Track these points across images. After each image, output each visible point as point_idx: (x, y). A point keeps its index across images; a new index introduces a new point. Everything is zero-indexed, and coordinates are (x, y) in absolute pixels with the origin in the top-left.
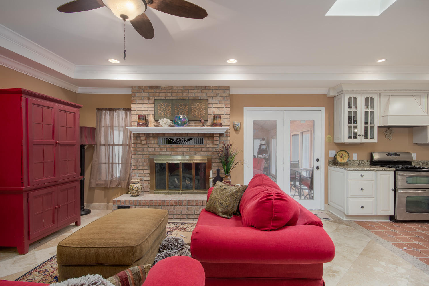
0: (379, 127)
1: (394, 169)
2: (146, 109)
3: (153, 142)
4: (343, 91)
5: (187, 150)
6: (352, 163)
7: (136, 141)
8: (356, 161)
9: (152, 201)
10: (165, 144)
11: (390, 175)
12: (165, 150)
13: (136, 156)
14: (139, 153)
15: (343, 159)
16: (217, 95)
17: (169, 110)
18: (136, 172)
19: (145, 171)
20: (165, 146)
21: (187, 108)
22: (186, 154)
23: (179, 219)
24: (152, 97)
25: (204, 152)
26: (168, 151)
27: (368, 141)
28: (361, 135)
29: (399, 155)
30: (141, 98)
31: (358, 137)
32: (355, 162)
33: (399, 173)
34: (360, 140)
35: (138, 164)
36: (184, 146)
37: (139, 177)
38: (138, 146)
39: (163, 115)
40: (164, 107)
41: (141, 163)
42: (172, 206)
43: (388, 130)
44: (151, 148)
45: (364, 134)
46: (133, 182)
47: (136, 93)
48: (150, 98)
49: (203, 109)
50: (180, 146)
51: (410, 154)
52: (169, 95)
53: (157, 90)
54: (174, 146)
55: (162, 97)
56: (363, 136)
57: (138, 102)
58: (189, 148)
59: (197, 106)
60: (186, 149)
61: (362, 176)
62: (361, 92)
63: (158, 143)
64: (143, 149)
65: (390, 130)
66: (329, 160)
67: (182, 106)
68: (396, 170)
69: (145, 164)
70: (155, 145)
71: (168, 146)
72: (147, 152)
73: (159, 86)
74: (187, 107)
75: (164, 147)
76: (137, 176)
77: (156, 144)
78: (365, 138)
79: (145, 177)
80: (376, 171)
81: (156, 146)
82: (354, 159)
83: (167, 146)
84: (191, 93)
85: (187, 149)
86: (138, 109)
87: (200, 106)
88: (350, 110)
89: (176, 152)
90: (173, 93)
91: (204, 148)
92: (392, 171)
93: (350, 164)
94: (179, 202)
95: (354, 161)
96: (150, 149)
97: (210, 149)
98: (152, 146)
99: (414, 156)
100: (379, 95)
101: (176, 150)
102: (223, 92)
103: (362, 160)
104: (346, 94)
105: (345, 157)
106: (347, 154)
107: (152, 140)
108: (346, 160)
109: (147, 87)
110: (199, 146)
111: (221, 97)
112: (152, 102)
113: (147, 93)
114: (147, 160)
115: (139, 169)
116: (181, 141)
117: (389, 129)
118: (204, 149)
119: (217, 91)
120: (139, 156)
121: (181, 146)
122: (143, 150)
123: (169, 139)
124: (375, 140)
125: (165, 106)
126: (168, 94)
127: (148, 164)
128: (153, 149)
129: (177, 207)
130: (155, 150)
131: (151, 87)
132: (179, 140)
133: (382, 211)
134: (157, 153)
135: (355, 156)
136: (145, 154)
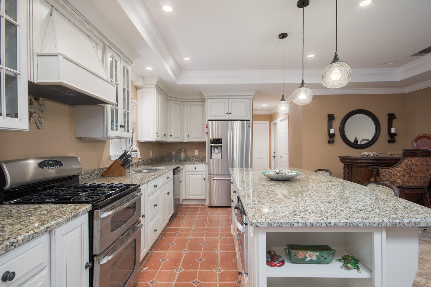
1: (91, 206)
29: (61, 164)
33: (101, 214)
43: (35, 102)
51: (76, 159)
65: (40, 102)
68: (93, 206)
117: (36, 100)
124: (23, 123)
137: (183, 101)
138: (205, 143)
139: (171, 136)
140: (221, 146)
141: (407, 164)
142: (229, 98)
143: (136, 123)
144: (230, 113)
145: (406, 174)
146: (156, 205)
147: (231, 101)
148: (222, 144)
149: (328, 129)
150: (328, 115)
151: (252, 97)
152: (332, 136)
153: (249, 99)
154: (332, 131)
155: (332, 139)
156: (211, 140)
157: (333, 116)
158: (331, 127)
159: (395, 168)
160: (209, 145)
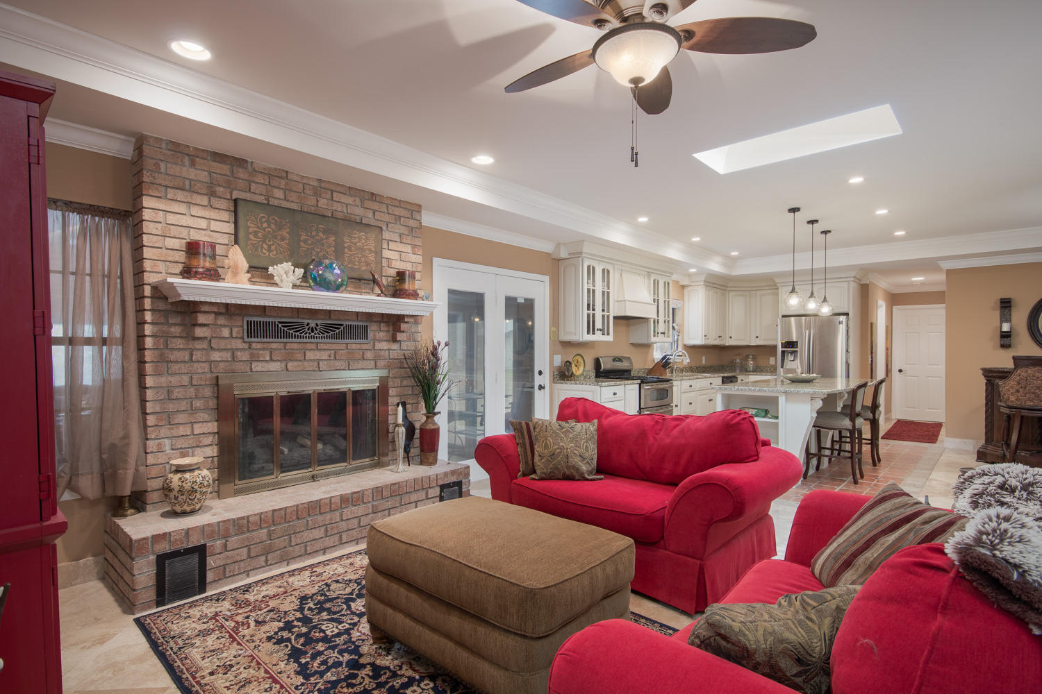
2: (203, 224)
3: (226, 332)
4: (581, 254)
5: (330, 356)
7: (165, 328)
9: (281, 511)
10: (268, 340)
11: (633, 390)
12: (268, 358)
13: (163, 380)
14: (175, 367)
15: (578, 369)
16: (396, 220)
17: (283, 239)
18: (162, 435)
19: (198, 429)
20: (265, 346)
21: (334, 241)
22: (325, 367)
23: (353, 543)
24: (221, 189)
25: (369, 362)
26: (278, 361)
27: (604, 338)
29: (622, 361)
30: (184, 184)
31: (597, 331)
33: (644, 387)
34: (599, 336)
35: (171, 407)
36: (321, 346)
37: (173, 449)
38: (173, 346)
39: (264, 251)
40: (270, 230)
41: (184, 403)
42: (335, 512)
44: (220, 350)
45: (601, 327)
46: (178, 466)
47: (162, 160)
48: (215, 192)
49: (371, 251)
50: (309, 346)
51: (629, 359)
52: (278, 194)
53: (240, 170)
54: (293, 344)
55: (257, 196)
56: (600, 330)
57: (171, 193)
58: (333, 352)
59: (357, 240)
60: (324, 355)
61: (615, 394)
62: (600, 260)
63: (246, 337)
64: (191, 355)
66: (554, 372)
67: (321, 234)
68: (640, 382)
69: (198, 404)
70: (233, 341)
71: (276, 344)
72: (206, 365)
73: (246, 161)
74: (333, 238)
75: (264, 349)
76: (168, 448)
77: (237, 338)
78: (603, 335)
79: (198, 446)
80: (625, 385)
81: (239, 344)
83: (274, 346)
84: (338, 202)
85: (327, 353)
86: (172, 219)
87: (363, 241)
88: (588, 286)
89: (300, 363)
90: (290, 190)
91: (369, 352)
94: (355, 496)
96: (216, 356)
97: (383, 353)
98: (222, 344)
99: (634, 362)
100: (614, 268)
101: (300, 356)
102: (409, 216)
105: (581, 366)
106: (582, 361)
107: (225, 326)
108: (581, 370)
109: (203, 151)
110: (358, 346)
111: (404, 227)
112: (223, 204)
113: (206, 173)
114: (208, 392)
115: (176, 421)
116: (312, 331)
118: (369, 355)
119: (397, 211)
120: (174, 380)
121: (313, 346)
122: (192, 360)
123: (280, 325)
124: (611, 338)
125: (273, 226)
126: (276, 190)
127: (212, 404)
128: (228, 356)
129: (349, 512)
130: (233, 357)
131: (219, 157)
132: (308, 329)
134: (239, 367)
136: (199, 371)
137: (749, 289)
138: (775, 347)
139: (731, 337)
140: (796, 351)
141: (1019, 376)
143: (682, 326)
145: (1021, 390)
146: (690, 404)
148: (797, 348)
149: (1001, 323)
150: (1001, 299)
151: (853, 279)
152: (1005, 335)
153: (846, 283)
154: (1006, 327)
155: (1006, 341)
156: (782, 343)
157: (1010, 302)
158: (1009, 320)
159: (1007, 381)
160: (780, 349)
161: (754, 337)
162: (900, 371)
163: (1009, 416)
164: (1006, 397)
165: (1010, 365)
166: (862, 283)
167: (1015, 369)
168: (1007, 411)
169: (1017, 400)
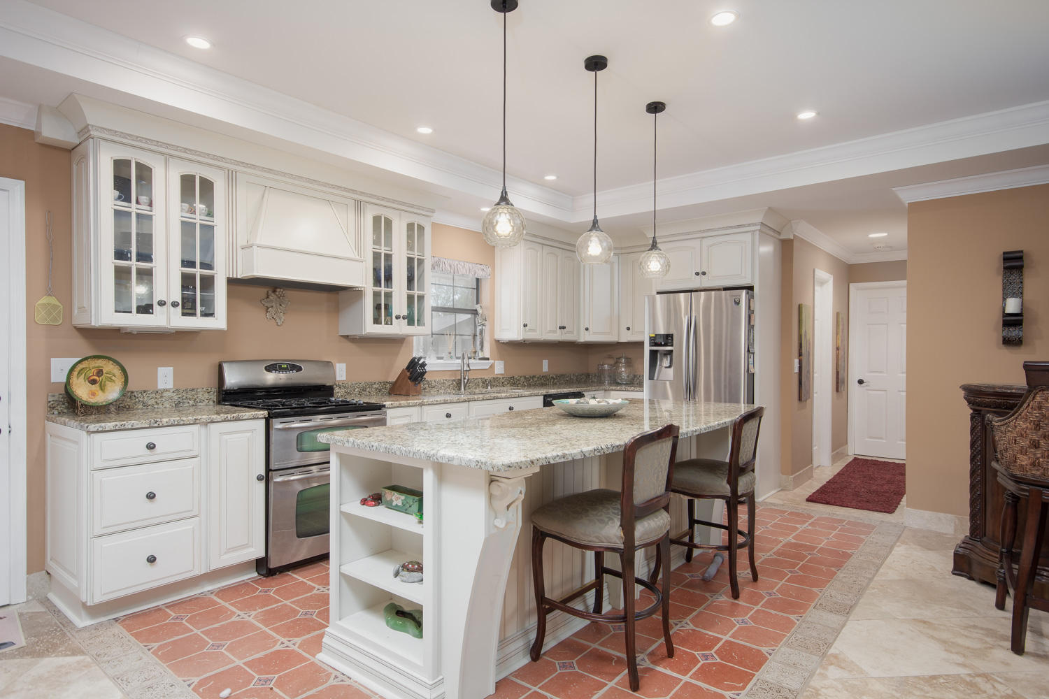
0: (231, 282)
1: (265, 413)
4: (89, 131)
6: (150, 402)
8: (164, 394)
11: (252, 431)
15: (102, 388)
27: (196, 322)
28: (169, 303)
29: (299, 369)
31: (159, 307)
32: (162, 397)
33: (277, 424)
34: (169, 319)
43: (273, 295)
45: (178, 297)
51: (328, 364)
56: (175, 305)
61: (151, 447)
62: (169, 154)
65: (277, 293)
66: (48, 395)
68: (269, 413)
78: (184, 314)
80: (206, 424)
82: (161, 386)
88: (123, 206)
92: (258, 418)
93: (145, 404)
95: (160, 393)
99: (341, 373)
100: (232, 178)
103: (190, 388)
104: (103, 143)
105: (112, 380)
106: (117, 371)
108: (112, 393)
117: (274, 291)
124: (219, 321)
133: (225, 553)
135: (165, 377)
137: (619, 252)
138: (641, 344)
139: (587, 329)
140: (670, 352)
141: (1040, 408)
142: (703, 238)
143: (492, 308)
144: (704, 273)
145: (1042, 442)
147: (706, 242)
148: (672, 346)
149: (1004, 299)
150: (1004, 253)
151: (759, 227)
152: (1012, 321)
153: (749, 235)
154: (1012, 306)
155: (1014, 333)
156: (650, 337)
157: (1021, 258)
158: (1019, 294)
159: (1012, 421)
160: (647, 348)
161: (624, 329)
162: (861, 382)
163: (1016, 499)
164: (1008, 455)
165: (1018, 380)
166: (782, 237)
167: (1029, 391)
168: (1011, 486)
169: (1033, 464)
